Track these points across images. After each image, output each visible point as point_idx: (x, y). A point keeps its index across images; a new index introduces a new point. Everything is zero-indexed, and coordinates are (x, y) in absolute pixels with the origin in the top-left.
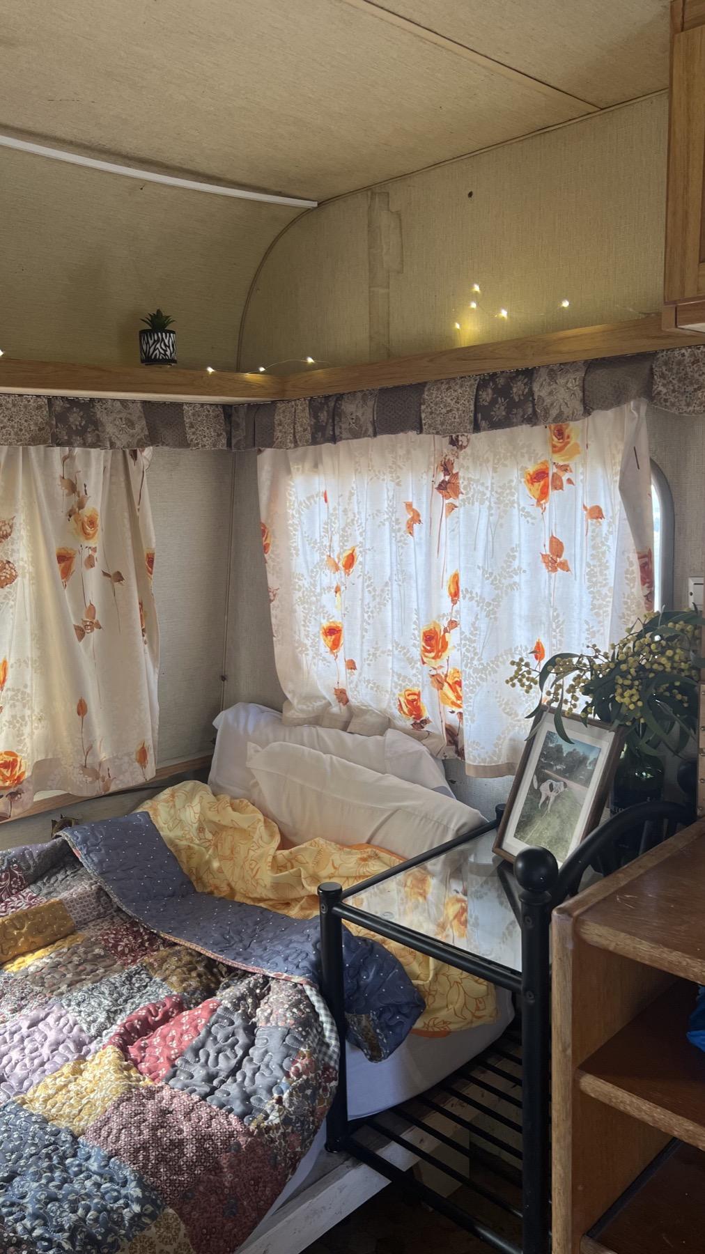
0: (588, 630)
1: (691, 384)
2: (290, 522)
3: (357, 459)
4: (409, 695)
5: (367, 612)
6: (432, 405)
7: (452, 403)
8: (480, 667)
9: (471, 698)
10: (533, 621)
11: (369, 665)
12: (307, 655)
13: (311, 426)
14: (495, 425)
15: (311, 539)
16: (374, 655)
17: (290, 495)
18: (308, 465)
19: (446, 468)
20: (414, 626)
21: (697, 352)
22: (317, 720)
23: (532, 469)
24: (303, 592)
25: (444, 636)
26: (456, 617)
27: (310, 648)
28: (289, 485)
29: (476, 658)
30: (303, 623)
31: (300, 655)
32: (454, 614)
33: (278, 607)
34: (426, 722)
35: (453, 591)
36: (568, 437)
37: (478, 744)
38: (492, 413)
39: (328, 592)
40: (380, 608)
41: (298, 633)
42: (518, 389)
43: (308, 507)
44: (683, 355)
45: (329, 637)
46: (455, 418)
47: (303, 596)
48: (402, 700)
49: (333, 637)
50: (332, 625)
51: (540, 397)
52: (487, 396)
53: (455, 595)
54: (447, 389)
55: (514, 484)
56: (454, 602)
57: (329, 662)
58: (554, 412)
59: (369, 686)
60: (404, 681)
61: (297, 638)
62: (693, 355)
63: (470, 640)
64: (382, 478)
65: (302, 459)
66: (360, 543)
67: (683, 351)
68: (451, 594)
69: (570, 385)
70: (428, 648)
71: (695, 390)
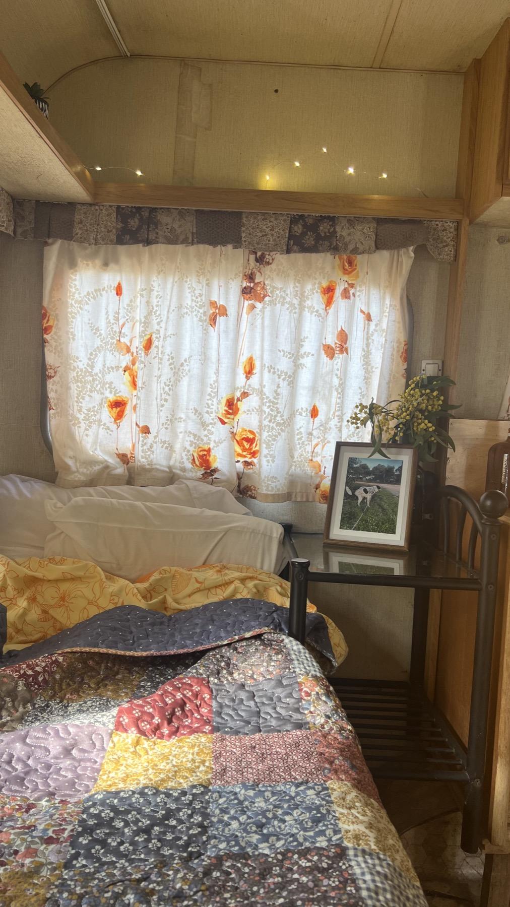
0: (361, 393)
1: (442, 242)
2: (69, 310)
3: (164, 262)
4: (201, 451)
5: (169, 385)
6: (250, 228)
7: (267, 230)
8: (282, 421)
9: (273, 444)
10: (314, 390)
11: (167, 428)
12: (80, 427)
13: (117, 229)
14: (305, 249)
15: (94, 326)
16: (171, 420)
17: (71, 287)
18: (98, 262)
19: (251, 277)
20: (208, 397)
21: (446, 224)
22: (92, 482)
23: (325, 284)
24: (77, 373)
25: (237, 403)
26: (248, 389)
27: (82, 422)
28: (71, 278)
29: (279, 415)
30: (76, 399)
31: (73, 427)
32: (247, 387)
33: (59, 382)
34: (215, 471)
35: (248, 370)
36: (356, 266)
37: (276, 478)
38: (303, 241)
39: (117, 370)
40: (177, 383)
41: (71, 407)
42: (324, 228)
43: (94, 298)
44: (437, 225)
45: (114, 409)
46: (269, 241)
47: (77, 376)
48: (195, 455)
49: (118, 409)
50: (119, 399)
51: (341, 236)
52: (298, 229)
53: (249, 373)
54: (263, 220)
55: (306, 294)
56: (248, 378)
57: (112, 431)
58: (351, 247)
59: (165, 446)
60: (198, 440)
61: (71, 412)
62: (443, 226)
63: (273, 402)
64: (185, 280)
65: (92, 256)
66: (157, 330)
67: (437, 223)
68: (246, 372)
69: (365, 231)
70: (231, 411)
71: (444, 246)
